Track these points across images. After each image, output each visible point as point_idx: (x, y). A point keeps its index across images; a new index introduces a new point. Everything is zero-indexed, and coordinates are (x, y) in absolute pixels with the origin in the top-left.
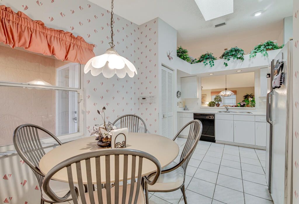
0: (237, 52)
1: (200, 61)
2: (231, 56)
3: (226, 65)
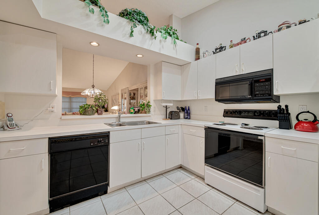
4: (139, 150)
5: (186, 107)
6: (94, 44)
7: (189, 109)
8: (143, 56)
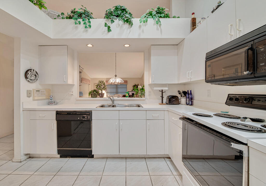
0: (124, 13)
1: (70, 18)
2: (115, 17)
3: (109, 29)
4: (117, 130)
5: (188, 91)
6: (90, 45)
7: (191, 94)
8: (130, 45)
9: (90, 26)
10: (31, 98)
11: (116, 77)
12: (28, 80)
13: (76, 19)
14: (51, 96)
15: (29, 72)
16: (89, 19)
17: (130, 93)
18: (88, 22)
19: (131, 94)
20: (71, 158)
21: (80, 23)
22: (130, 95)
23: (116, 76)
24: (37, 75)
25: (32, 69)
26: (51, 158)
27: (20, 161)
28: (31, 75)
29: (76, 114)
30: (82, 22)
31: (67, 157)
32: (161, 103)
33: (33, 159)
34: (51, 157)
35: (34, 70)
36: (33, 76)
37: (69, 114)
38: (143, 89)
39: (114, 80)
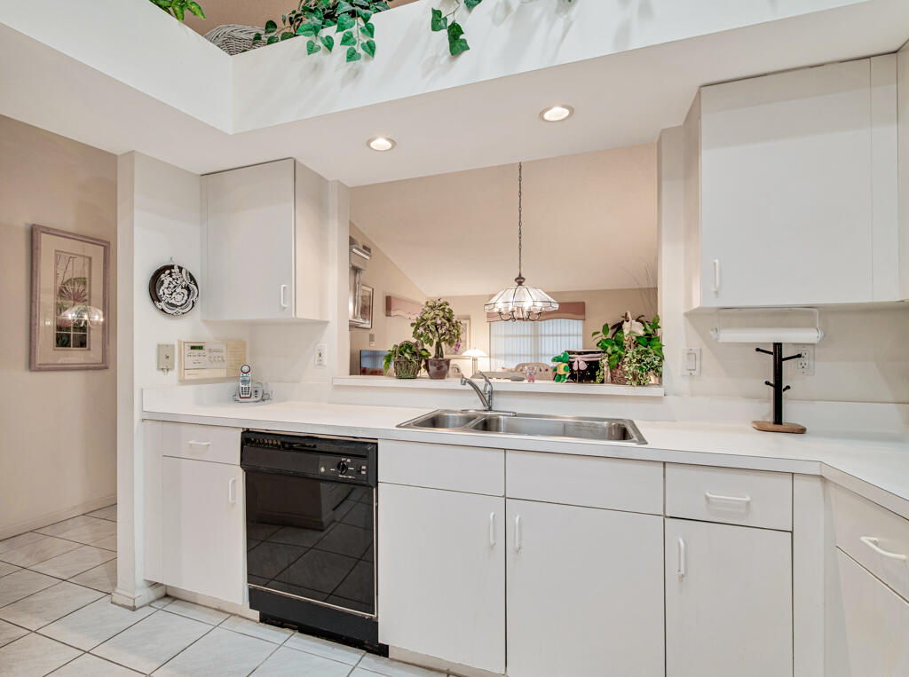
9: (371, 48)
10: (173, 375)
11: (520, 284)
12: (162, 305)
13: (316, 30)
14: (245, 369)
15: (165, 278)
16: (369, 18)
17: (579, 358)
18: (363, 31)
19: (583, 367)
20: (297, 633)
21: (329, 44)
22: (575, 368)
23: (520, 281)
24: (195, 288)
25: (176, 263)
26: (232, 614)
27: (131, 605)
28: (172, 286)
29: (312, 451)
30: (338, 37)
31: (285, 624)
32: (771, 419)
33: (173, 607)
34: (231, 611)
35: (180, 269)
36: (179, 290)
37: (287, 446)
38: (649, 340)
39: (511, 299)
